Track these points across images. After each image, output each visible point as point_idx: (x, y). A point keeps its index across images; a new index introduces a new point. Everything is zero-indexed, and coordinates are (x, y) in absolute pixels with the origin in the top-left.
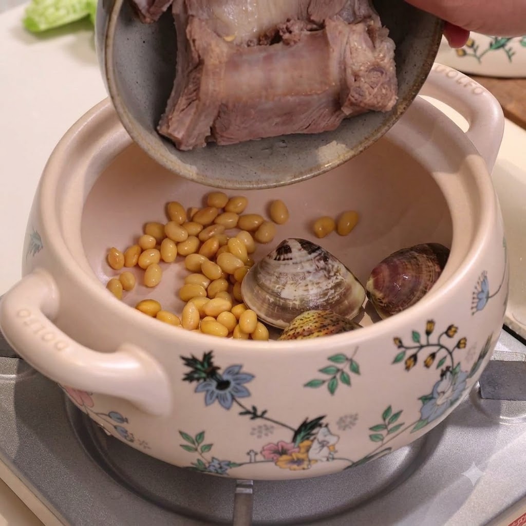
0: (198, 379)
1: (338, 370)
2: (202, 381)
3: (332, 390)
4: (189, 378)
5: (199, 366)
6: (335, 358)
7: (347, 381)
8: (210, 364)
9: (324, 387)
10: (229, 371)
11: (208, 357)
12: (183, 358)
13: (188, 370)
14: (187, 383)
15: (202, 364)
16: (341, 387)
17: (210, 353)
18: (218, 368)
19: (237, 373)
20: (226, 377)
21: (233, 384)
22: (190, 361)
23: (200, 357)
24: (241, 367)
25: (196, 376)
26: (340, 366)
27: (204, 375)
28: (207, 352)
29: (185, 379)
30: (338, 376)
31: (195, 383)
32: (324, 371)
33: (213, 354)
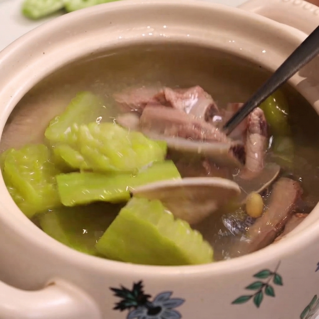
0: (129, 307)
1: (263, 285)
2: (132, 309)
3: (258, 302)
4: (120, 307)
5: (130, 296)
6: (260, 274)
7: (271, 293)
8: (141, 293)
9: (251, 301)
10: (160, 297)
11: (138, 286)
12: (113, 289)
13: (118, 300)
14: (118, 312)
15: (132, 293)
16: (266, 299)
17: (140, 282)
18: (149, 296)
19: (168, 299)
20: (156, 304)
21: (164, 309)
22: (120, 292)
23: (130, 287)
24: (171, 293)
25: (127, 304)
26: (265, 281)
27: (135, 303)
28: (137, 281)
29: (116, 308)
30: (264, 289)
31: (126, 312)
32: (251, 287)
33: (143, 284)
